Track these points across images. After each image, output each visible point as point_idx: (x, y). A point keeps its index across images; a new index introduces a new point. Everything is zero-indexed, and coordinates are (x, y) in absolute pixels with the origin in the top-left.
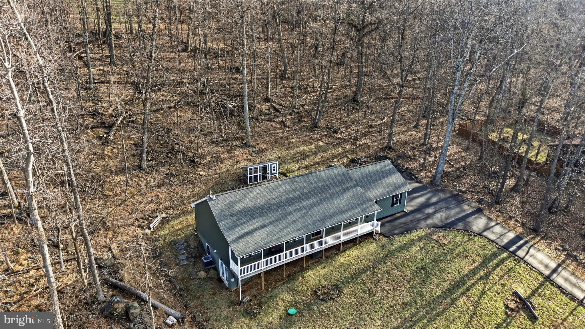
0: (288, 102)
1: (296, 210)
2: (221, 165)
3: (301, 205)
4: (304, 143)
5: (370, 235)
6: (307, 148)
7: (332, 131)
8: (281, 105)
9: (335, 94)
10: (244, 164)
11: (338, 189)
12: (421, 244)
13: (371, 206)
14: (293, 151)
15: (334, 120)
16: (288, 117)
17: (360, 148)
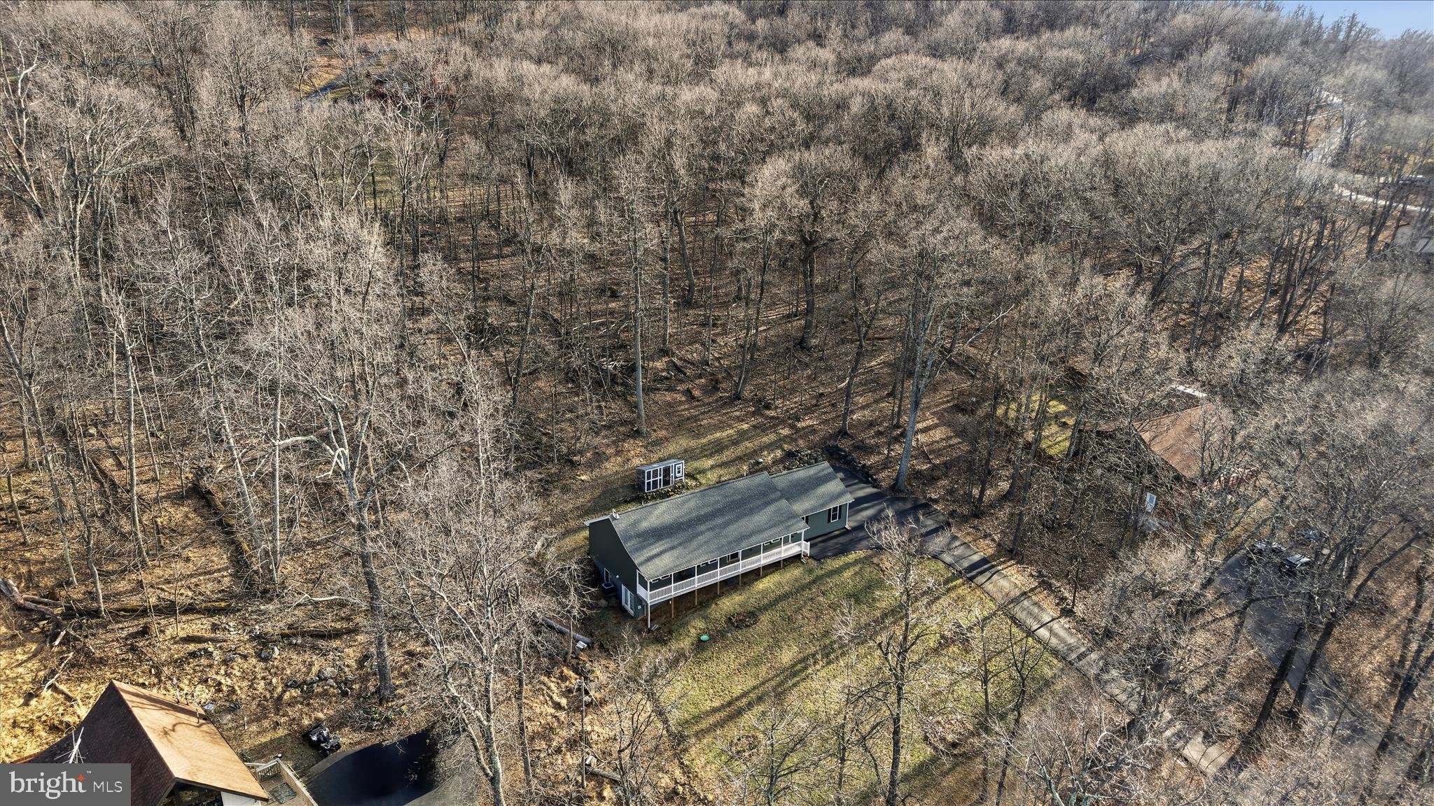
0: (694, 353)
1: (708, 530)
2: (607, 465)
3: (714, 523)
4: (720, 427)
5: (796, 558)
6: (724, 434)
7: (762, 405)
8: (685, 361)
9: (772, 332)
10: (637, 462)
11: (759, 503)
12: (857, 569)
13: (797, 522)
14: (704, 441)
15: (767, 384)
16: (697, 382)
17: (802, 433)
